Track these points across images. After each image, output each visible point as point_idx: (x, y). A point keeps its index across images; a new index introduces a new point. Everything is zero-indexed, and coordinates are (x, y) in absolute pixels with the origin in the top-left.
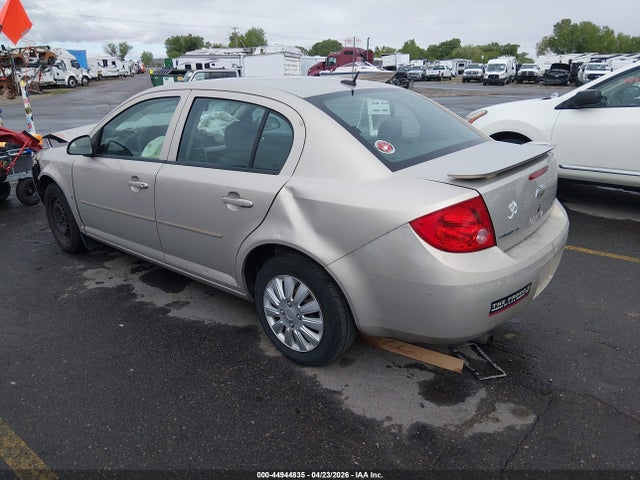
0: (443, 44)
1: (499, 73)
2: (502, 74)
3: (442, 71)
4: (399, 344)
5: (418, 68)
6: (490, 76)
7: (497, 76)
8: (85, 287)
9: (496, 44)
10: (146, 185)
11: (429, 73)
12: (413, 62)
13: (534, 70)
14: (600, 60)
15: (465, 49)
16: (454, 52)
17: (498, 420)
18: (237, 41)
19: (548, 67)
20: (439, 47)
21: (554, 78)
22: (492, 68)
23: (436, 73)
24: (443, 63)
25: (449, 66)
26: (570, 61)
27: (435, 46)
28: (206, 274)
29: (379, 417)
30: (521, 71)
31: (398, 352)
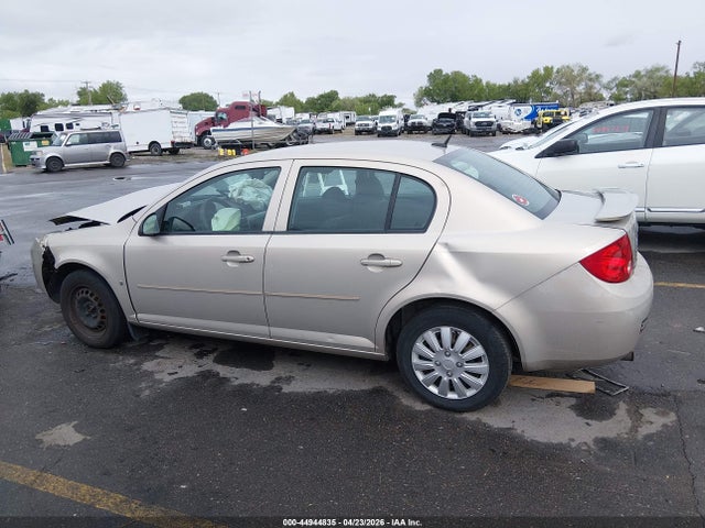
0: (322, 96)
1: (391, 125)
2: (394, 126)
3: (332, 124)
4: (530, 378)
5: (308, 122)
6: (383, 128)
7: (390, 128)
8: (161, 381)
9: (374, 96)
10: (251, 258)
11: (320, 126)
12: (299, 115)
13: (423, 120)
14: (476, 108)
15: (344, 101)
16: (334, 105)
17: (652, 423)
18: (85, 96)
19: (436, 117)
20: (317, 100)
21: (442, 126)
22: (384, 119)
23: (326, 126)
24: (330, 116)
25: (337, 119)
26: (450, 110)
27: (313, 99)
28: (330, 340)
29: (564, 440)
30: (410, 122)
31: (532, 386)
